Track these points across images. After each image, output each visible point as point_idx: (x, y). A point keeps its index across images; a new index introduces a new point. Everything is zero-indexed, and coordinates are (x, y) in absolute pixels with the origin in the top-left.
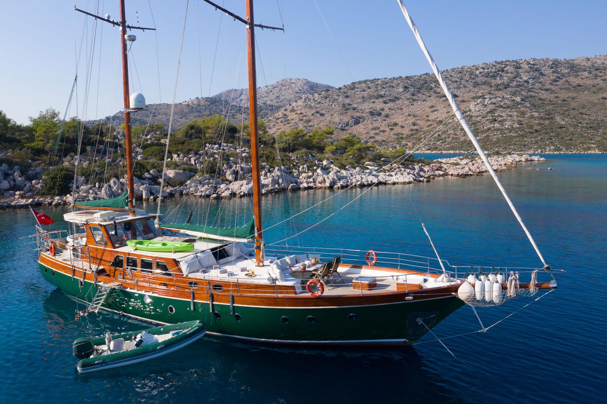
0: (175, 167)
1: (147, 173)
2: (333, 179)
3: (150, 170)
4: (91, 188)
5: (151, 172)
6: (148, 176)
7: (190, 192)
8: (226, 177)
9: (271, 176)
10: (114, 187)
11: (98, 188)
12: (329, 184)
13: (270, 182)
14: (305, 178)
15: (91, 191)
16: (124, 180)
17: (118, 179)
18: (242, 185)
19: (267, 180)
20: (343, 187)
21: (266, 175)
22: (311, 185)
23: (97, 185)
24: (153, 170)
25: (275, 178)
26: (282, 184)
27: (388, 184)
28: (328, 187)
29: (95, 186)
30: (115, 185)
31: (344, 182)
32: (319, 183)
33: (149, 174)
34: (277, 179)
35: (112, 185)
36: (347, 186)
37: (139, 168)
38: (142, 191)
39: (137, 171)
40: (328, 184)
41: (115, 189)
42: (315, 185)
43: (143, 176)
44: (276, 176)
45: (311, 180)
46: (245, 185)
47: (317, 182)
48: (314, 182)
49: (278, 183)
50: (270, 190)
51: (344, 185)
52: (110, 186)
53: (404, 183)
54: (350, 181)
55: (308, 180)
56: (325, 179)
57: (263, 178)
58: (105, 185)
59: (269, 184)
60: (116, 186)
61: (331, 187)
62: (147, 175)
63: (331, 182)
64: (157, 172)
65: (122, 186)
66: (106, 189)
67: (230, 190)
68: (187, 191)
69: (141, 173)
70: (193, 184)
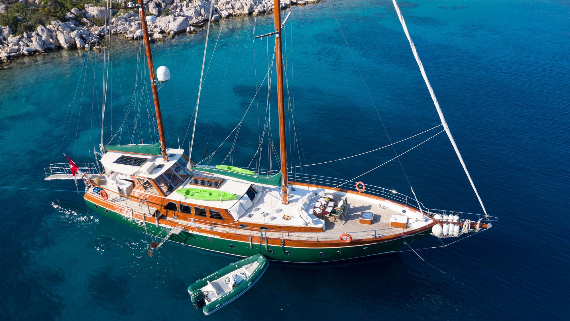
0: (96, 3)
1: (69, 13)
2: (251, 4)
3: (71, 9)
4: (20, 40)
5: (73, 11)
6: (71, 16)
7: (118, 31)
8: (148, 10)
9: (193, 6)
10: (43, 36)
11: (27, 38)
12: (248, 11)
13: (194, 13)
14: (223, 4)
15: (21, 43)
16: (51, 26)
17: (45, 27)
18: (169, 22)
19: (189, 11)
20: (260, 13)
21: (187, 6)
22: (231, 11)
23: (25, 35)
24: (75, 9)
25: (197, 9)
26: (204, 15)
27: (299, 4)
28: (247, 14)
29: (23, 37)
30: (43, 33)
31: (261, 8)
32: (238, 9)
33: (72, 13)
34: (199, 10)
35: (40, 33)
36: (264, 12)
37: (59, 8)
38: (74, 39)
39: (58, 12)
40: (246, 11)
41: (45, 37)
42: (234, 11)
43: (66, 16)
44: (198, 7)
45: (230, 6)
46: (173, 22)
47: (236, 8)
48: (233, 8)
49: (200, 14)
50: (196, 23)
51: (262, 10)
52: (38, 34)
53: (313, 2)
54: (266, 5)
55: (227, 7)
56: (243, 5)
57: (186, 9)
58: (33, 34)
59: (192, 15)
60: (45, 34)
61: (250, 14)
62: (69, 15)
63: (249, 9)
64: (79, 10)
65: (51, 34)
66: (37, 39)
67: (158, 27)
68: (115, 30)
69: (62, 13)
70: (119, 23)
